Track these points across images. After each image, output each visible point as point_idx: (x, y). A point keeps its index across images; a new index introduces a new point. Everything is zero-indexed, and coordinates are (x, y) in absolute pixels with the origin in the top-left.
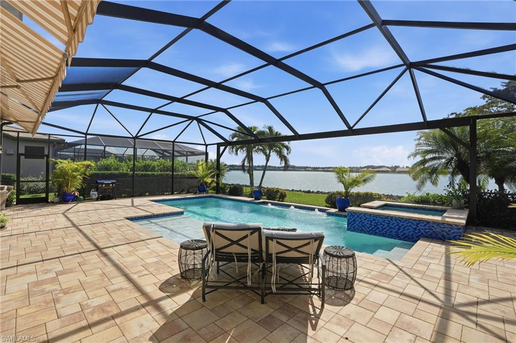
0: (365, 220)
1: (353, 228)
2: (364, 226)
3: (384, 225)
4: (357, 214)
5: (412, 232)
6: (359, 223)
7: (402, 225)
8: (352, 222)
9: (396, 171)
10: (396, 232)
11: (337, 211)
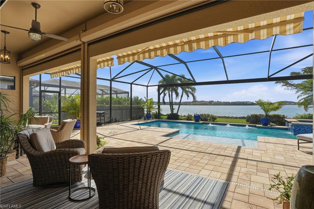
0: (307, 129)
4: (301, 126)
6: (303, 131)
8: (298, 130)
9: (211, 104)
11: (261, 126)
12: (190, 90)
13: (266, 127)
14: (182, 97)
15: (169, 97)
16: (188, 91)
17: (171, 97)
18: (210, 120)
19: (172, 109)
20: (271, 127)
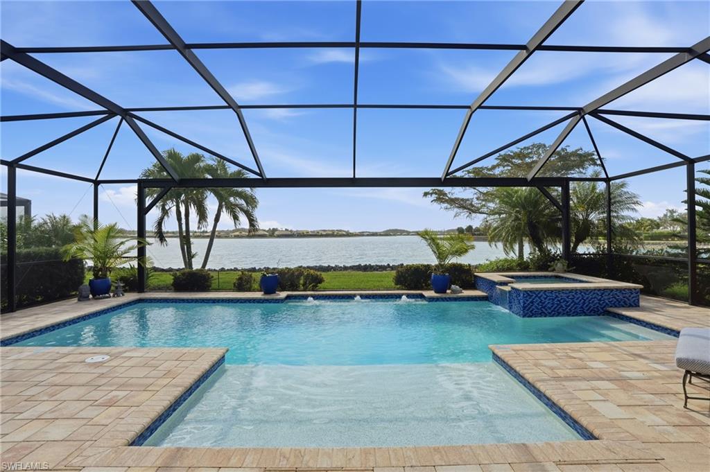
1: (531, 312)
2: (544, 307)
3: (568, 302)
5: (597, 305)
6: (538, 304)
7: (587, 298)
9: (275, 235)
10: (582, 307)
11: (432, 293)
12: (242, 202)
13: (443, 295)
14: (217, 219)
15: (179, 219)
16: (234, 205)
17: (183, 221)
18: (303, 286)
19: (188, 256)
20: (455, 296)
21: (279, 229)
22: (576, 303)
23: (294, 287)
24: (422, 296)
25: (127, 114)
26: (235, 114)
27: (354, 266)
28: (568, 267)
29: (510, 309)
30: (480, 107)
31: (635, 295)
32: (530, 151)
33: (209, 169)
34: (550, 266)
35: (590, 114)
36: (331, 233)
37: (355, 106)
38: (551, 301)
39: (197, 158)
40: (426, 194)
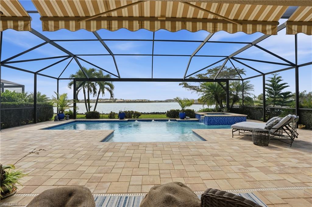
0: (215, 119)
2: (215, 122)
3: (223, 120)
5: (232, 121)
8: (209, 121)
11: (179, 119)
12: (109, 87)
13: (183, 120)
15: (84, 93)
18: (133, 117)
20: (187, 120)
21: (118, 99)
22: (225, 121)
23: (130, 117)
24: (176, 120)
25: (75, 56)
26: (112, 57)
27: (152, 113)
28: (228, 110)
29: (204, 123)
30: (194, 56)
31: (245, 118)
32: (219, 68)
33: (97, 74)
34: (221, 110)
35: (231, 58)
36: (141, 101)
37: (153, 55)
38: (217, 120)
39: (93, 70)
40: (180, 84)
